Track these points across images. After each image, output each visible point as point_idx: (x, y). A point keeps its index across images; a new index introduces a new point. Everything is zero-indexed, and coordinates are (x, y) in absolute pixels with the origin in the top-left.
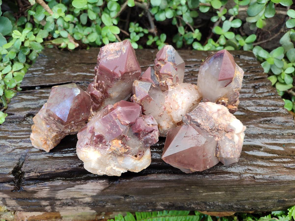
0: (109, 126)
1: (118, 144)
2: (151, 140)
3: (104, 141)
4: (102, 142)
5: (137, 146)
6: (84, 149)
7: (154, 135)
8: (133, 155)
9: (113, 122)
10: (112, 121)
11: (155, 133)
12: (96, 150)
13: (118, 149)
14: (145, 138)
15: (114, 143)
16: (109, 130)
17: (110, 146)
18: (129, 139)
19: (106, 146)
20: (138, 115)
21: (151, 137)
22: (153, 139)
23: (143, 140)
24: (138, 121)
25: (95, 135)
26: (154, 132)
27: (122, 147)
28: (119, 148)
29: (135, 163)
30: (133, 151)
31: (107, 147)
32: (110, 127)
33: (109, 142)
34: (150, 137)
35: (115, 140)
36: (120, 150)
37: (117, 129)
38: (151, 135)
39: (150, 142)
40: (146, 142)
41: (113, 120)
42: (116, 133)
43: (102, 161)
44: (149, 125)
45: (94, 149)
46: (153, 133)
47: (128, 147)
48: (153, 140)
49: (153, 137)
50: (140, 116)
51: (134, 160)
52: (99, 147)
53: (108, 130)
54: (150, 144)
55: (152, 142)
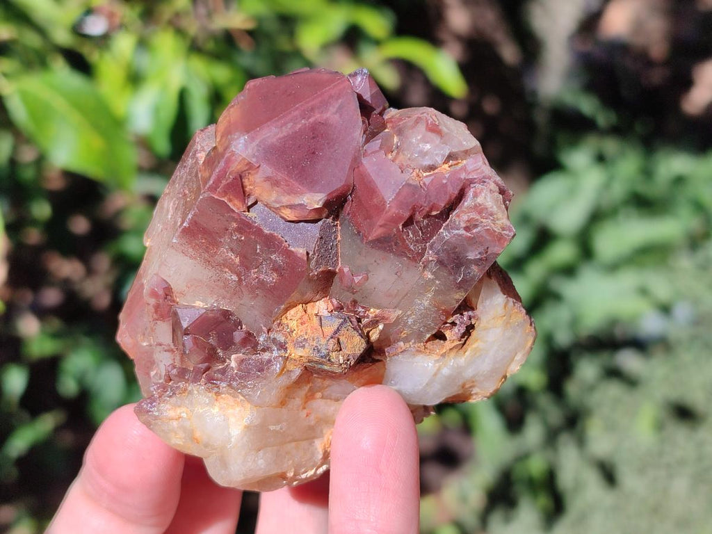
0: (231, 255)
1: (316, 320)
2: (472, 241)
3: (238, 336)
4: (234, 344)
5: (420, 294)
6: (168, 406)
7: (474, 215)
8: (419, 336)
9: (239, 230)
10: (235, 225)
11: (479, 200)
12: (218, 394)
13: (324, 352)
14: (438, 246)
15: (293, 324)
16: (239, 275)
17: (282, 346)
18: (357, 280)
19: (264, 350)
20: (358, 134)
21: (467, 229)
22: (478, 235)
23: (430, 255)
24: (368, 164)
25: (185, 325)
26: (476, 195)
27: (343, 331)
28: (323, 342)
29: (446, 371)
30: (410, 321)
31: (266, 356)
32: (237, 260)
33: (269, 331)
34: (462, 232)
35: (292, 312)
36: (334, 355)
37: (273, 257)
38: (460, 217)
39: (472, 255)
40: (453, 261)
41: (236, 221)
42: (281, 275)
43: (278, 428)
44: (432, 168)
45: (209, 390)
46: (468, 202)
47: (378, 311)
48: (481, 244)
49: (476, 226)
50: (371, 135)
51: (437, 361)
52: (229, 374)
53: (235, 278)
54: (477, 262)
55: (481, 249)
